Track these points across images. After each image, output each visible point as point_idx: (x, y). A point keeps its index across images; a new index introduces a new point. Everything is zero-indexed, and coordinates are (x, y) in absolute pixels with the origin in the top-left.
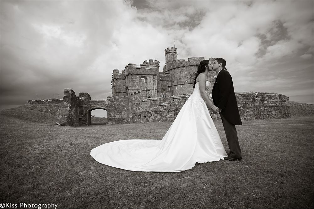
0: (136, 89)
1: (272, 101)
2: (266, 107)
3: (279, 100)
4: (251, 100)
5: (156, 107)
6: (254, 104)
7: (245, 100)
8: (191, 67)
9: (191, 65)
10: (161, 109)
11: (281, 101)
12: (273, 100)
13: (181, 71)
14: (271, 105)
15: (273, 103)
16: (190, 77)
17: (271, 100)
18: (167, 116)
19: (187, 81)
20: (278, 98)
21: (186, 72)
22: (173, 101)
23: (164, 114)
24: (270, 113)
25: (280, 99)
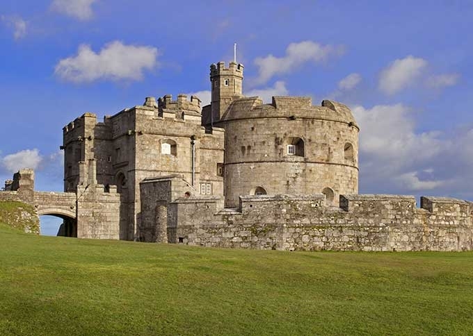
0: (151, 171)
1: (446, 216)
2: (434, 226)
3: (460, 214)
4: (407, 212)
5: (209, 218)
6: (412, 219)
7: (395, 212)
8: (280, 122)
9: (279, 115)
10: (221, 223)
11: (464, 215)
12: (448, 214)
13: (253, 128)
14: (443, 222)
15: (448, 219)
16: (276, 147)
17: (445, 212)
18: (235, 240)
19: (266, 155)
20: (459, 209)
21: (267, 132)
22: (251, 206)
23: (228, 233)
24: (440, 240)
25: (461, 212)
